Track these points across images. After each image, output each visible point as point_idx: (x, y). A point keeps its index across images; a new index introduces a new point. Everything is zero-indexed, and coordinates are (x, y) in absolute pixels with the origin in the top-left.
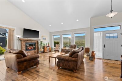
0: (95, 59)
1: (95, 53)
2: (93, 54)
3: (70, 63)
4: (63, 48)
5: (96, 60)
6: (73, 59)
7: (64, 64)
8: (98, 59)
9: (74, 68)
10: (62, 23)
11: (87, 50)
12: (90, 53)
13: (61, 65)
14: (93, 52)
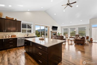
0: (92, 42)
1: (92, 39)
2: (92, 40)
3: (81, 42)
4: (70, 36)
5: (93, 44)
6: (83, 40)
7: (78, 42)
8: (94, 42)
9: (83, 43)
10: (71, 22)
11: (88, 38)
12: (89, 40)
13: (77, 42)
14: (91, 39)
